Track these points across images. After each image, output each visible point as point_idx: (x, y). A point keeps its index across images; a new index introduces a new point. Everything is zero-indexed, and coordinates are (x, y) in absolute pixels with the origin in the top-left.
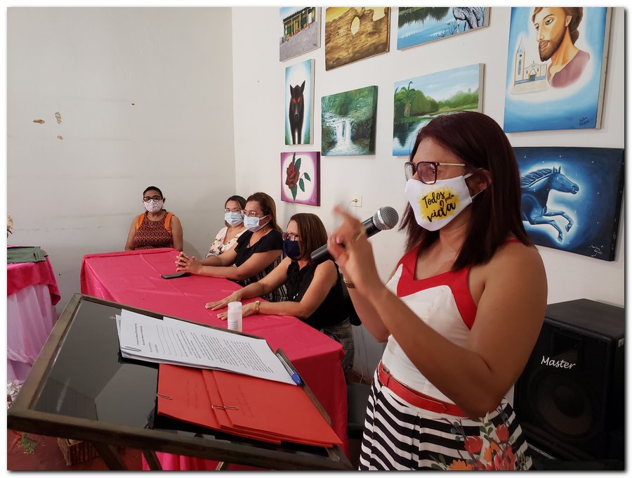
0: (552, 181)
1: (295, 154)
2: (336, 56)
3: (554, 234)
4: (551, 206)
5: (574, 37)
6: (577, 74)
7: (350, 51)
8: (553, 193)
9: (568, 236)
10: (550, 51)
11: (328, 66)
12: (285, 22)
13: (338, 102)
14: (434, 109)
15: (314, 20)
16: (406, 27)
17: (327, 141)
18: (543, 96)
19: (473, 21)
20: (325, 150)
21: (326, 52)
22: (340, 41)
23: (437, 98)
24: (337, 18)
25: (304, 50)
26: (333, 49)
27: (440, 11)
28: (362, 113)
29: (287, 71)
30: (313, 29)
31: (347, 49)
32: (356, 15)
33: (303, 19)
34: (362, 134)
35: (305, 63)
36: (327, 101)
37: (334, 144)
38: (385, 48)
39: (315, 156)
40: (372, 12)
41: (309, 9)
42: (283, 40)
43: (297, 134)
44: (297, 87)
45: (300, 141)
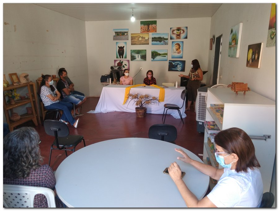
0: (178, 64)
1: (120, 60)
2: (135, 43)
4: (178, 67)
5: (180, 49)
6: (180, 53)
8: (178, 65)
10: (177, 50)
11: (132, 44)
12: (116, 32)
13: (136, 51)
14: (160, 55)
15: (127, 35)
16: (153, 42)
17: (133, 58)
18: (176, 55)
19: (166, 44)
20: (132, 60)
21: (131, 42)
22: (136, 40)
23: (160, 53)
24: (134, 36)
25: (123, 40)
26: (133, 41)
27: (160, 41)
28: (143, 54)
29: (116, 43)
30: (127, 37)
31: (138, 43)
32: (140, 37)
33: (123, 34)
34: (144, 58)
35: (124, 42)
36: (132, 51)
37: (135, 59)
38: (148, 44)
39: (128, 61)
40: (145, 38)
41: (125, 32)
42: (115, 36)
43: (121, 56)
44: (121, 47)
45: (122, 58)
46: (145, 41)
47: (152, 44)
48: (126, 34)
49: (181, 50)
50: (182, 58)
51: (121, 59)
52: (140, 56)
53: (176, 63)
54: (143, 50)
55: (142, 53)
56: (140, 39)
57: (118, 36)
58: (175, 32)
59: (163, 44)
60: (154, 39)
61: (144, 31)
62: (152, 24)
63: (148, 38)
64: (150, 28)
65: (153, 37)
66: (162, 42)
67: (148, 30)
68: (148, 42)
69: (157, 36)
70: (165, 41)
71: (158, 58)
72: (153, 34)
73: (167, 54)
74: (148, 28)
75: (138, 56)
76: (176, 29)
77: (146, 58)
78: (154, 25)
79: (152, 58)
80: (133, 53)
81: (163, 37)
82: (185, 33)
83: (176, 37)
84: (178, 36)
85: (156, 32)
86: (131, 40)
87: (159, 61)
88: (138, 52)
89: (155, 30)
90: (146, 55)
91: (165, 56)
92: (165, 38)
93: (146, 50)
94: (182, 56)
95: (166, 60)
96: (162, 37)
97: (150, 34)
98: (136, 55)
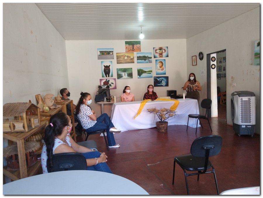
0: (162, 80)
2: (121, 62)
3: (163, 85)
4: (162, 82)
6: (164, 69)
7: (125, 61)
9: (165, 85)
10: (161, 67)
11: (118, 63)
12: (100, 52)
13: (122, 70)
14: (145, 72)
15: (113, 54)
16: (139, 60)
17: (119, 76)
18: (160, 71)
19: (150, 62)
20: (118, 78)
21: (117, 61)
22: (121, 59)
23: (146, 71)
24: (120, 55)
25: (109, 59)
26: (119, 60)
27: (145, 60)
28: (130, 72)
29: (102, 62)
30: (112, 56)
31: (124, 61)
32: (126, 56)
33: (108, 53)
34: (130, 75)
35: (110, 61)
36: (119, 69)
37: (122, 77)
38: (134, 63)
39: (115, 79)
40: (130, 57)
41: (111, 52)
42: (99, 55)
43: (107, 75)
44: (107, 66)
45: (109, 76)
46: (130, 60)
47: (138, 63)
48: (111, 53)
49: (164, 67)
50: (165, 74)
51: (108, 78)
52: (126, 74)
53: (161, 79)
54: (129, 68)
55: (128, 71)
56: (126, 58)
57: (103, 56)
58: (158, 51)
59: (147, 63)
60: (139, 58)
61: (128, 51)
62: (136, 44)
63: (134, 57)
64: (134, 48)
65: (138, 56)
66: (147, 61)
67: (133, 50)
68: (133, 61)
69: (142, 55)
70: (149, 59)
71: (144, 75)
72: (137, 53)
73: (151, 71)
74: (133, 48)
75: (125, 74)
76: (158, 48)
77: (132, 76)
78: (138, 45)
79: (138, 75)
80: (119, 72)
81: (148, 56)
82: (166, 52)
83: (159, 55)
84: (161, 54)
85: (140, 51)
86: (117, 59)
87: (145, 78)
88: (125, 70)
89: (139, 49)
90: (132, 73)
91: (151, 73)
92: (149, 56)
93: (132, 68)
94: (165, 72)
95: (152, 77)
96: (146, 56)
97: (135, 53)
98: (123, 74)
